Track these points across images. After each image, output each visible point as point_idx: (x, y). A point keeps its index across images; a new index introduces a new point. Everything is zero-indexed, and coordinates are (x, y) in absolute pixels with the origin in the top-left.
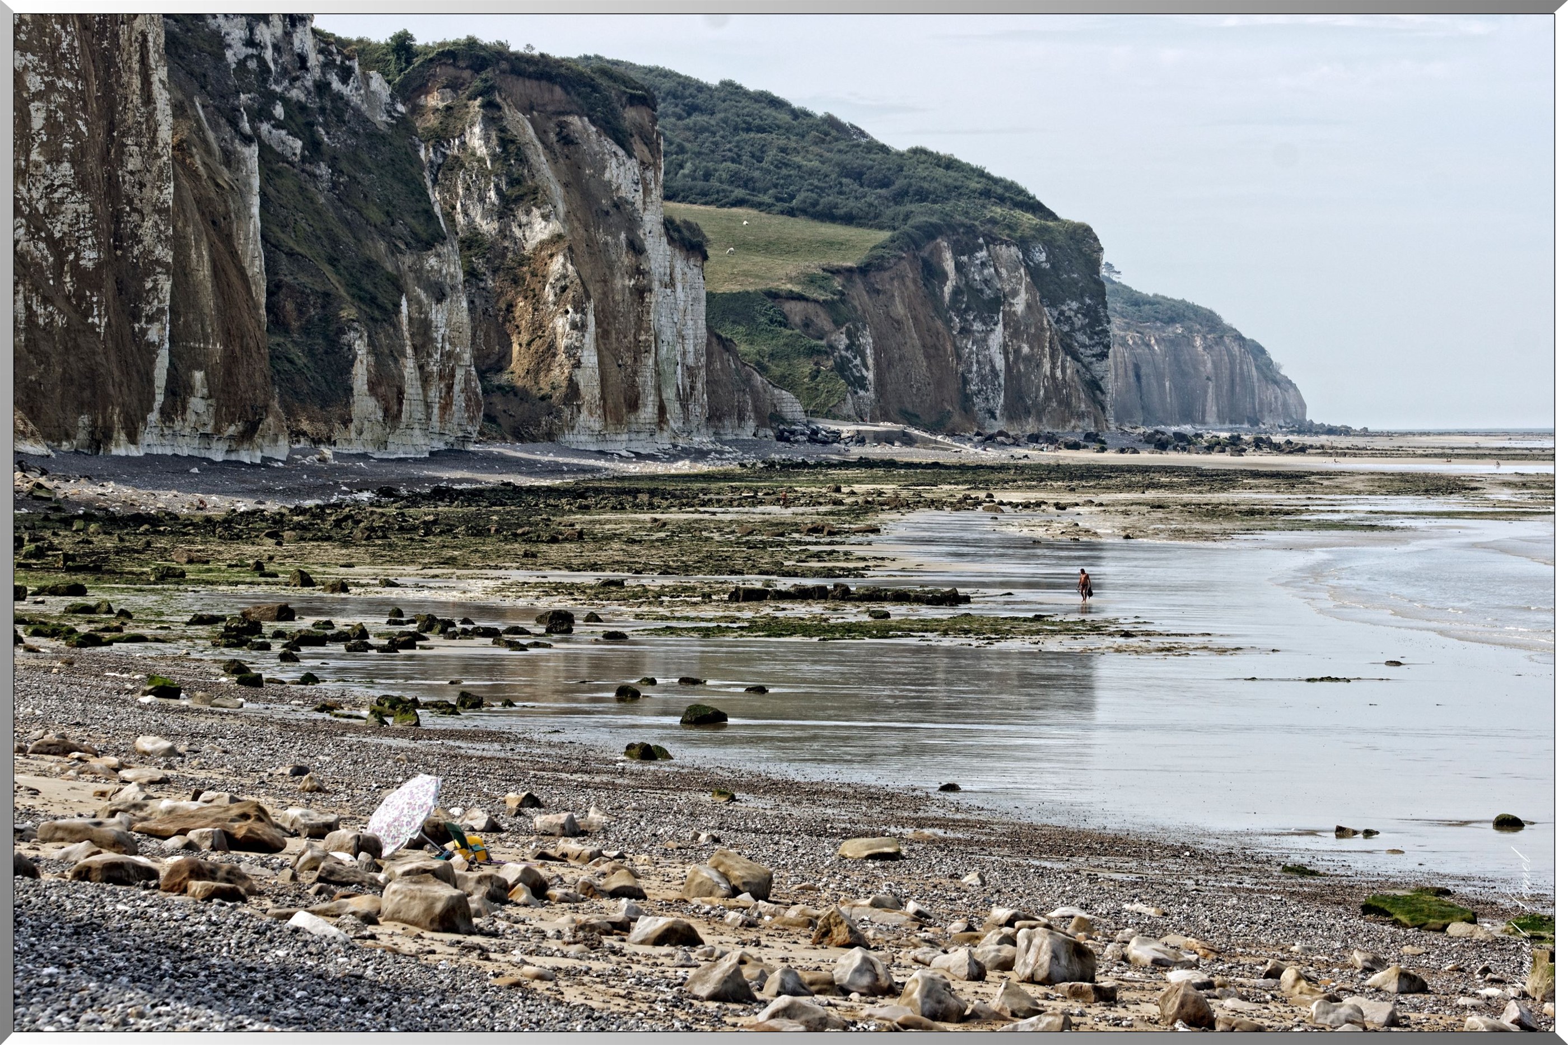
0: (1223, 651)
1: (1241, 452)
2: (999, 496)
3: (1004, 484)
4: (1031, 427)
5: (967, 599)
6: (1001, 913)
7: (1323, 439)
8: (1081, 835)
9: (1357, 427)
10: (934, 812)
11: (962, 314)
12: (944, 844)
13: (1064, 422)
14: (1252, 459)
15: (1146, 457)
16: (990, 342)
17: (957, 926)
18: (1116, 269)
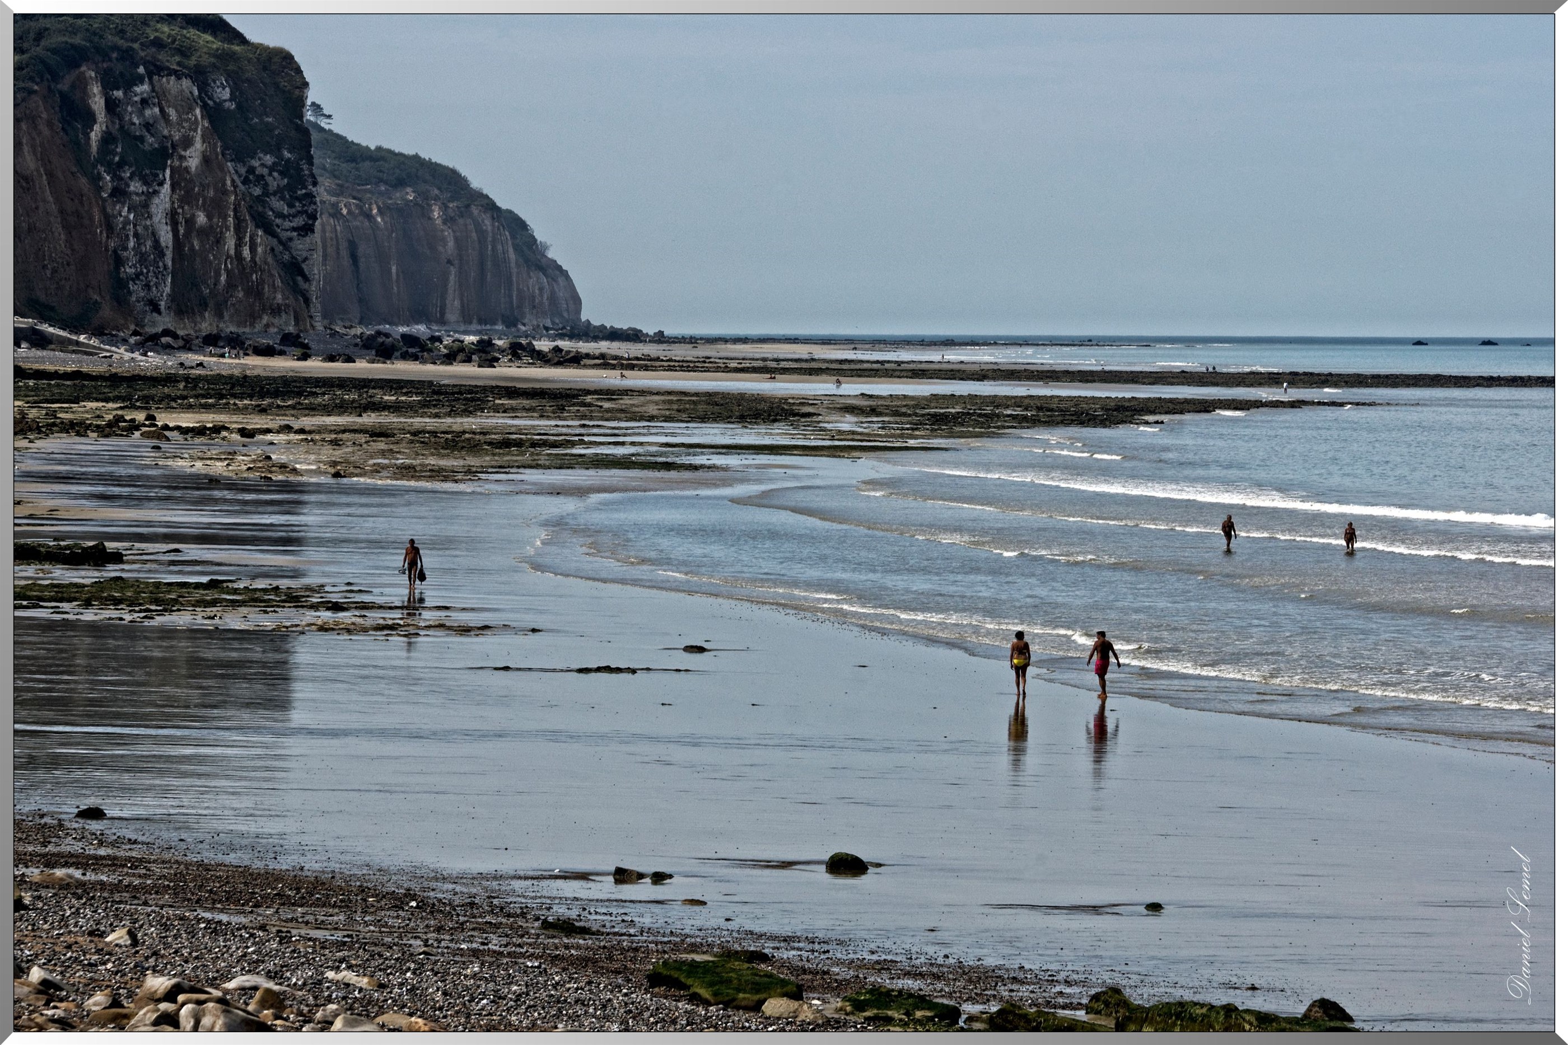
0: (465, 630)
1: (491, 362)
2: (163, 418)
3: (169, 402)
4: (207, 325)
5: (117, 558)
6: (158, 983)
7: (604, 346)
8: (272, 877)
9: (650, 330)
10: (70, 846)
11: (114, 169)
12: (80, 889)
13: (253, 317)
14: (507, 371)
15: (362, 367)
16: (153, 209)
17: (98, 1001)
18: (326, 112)
